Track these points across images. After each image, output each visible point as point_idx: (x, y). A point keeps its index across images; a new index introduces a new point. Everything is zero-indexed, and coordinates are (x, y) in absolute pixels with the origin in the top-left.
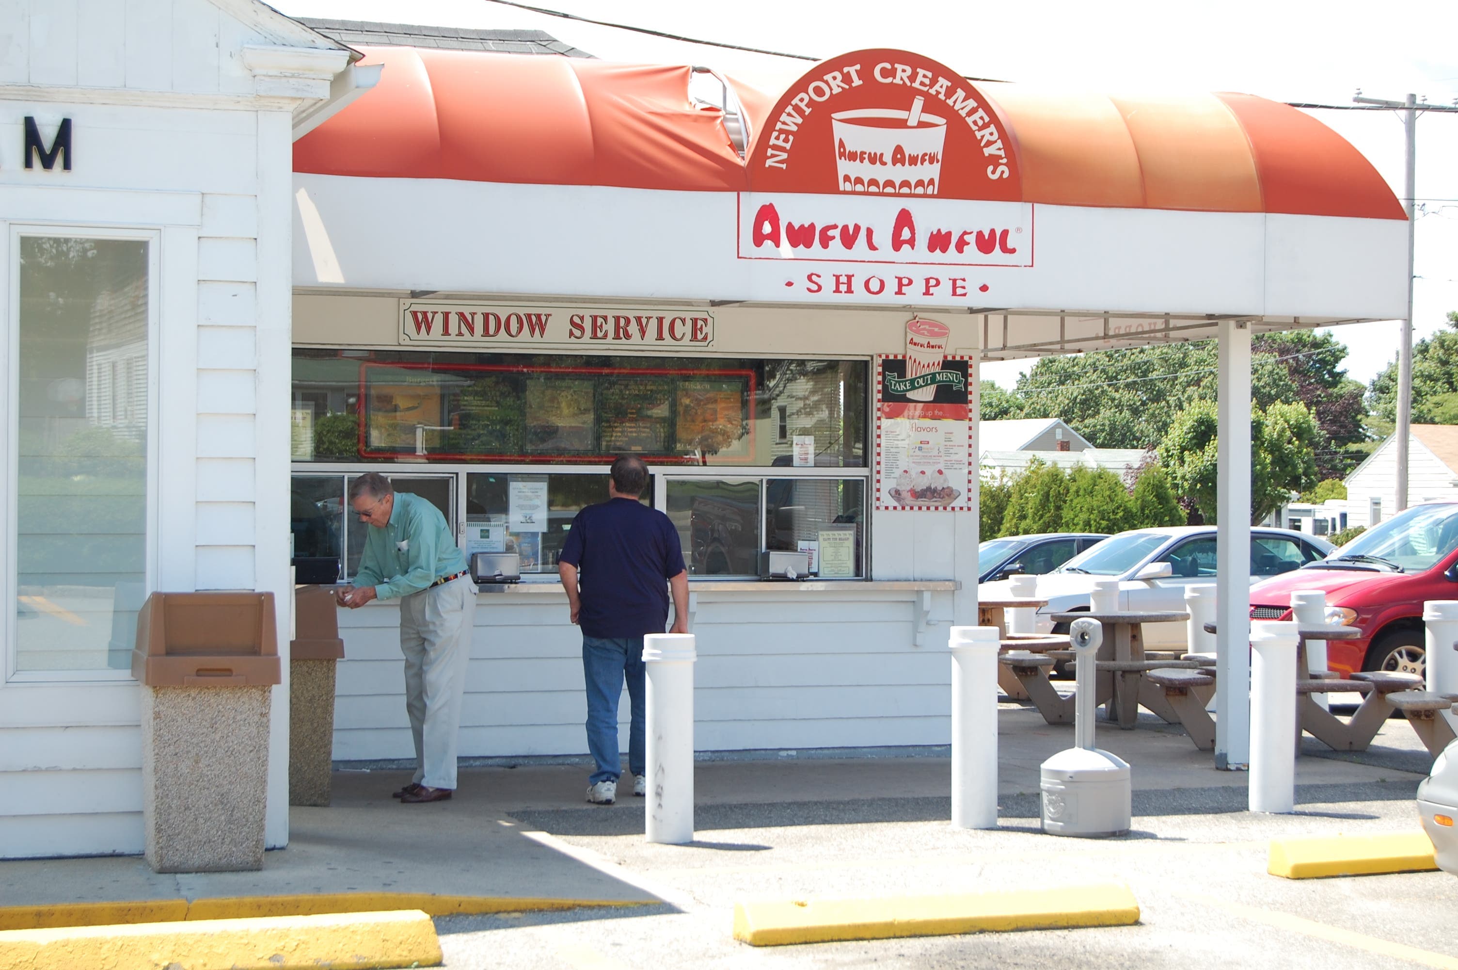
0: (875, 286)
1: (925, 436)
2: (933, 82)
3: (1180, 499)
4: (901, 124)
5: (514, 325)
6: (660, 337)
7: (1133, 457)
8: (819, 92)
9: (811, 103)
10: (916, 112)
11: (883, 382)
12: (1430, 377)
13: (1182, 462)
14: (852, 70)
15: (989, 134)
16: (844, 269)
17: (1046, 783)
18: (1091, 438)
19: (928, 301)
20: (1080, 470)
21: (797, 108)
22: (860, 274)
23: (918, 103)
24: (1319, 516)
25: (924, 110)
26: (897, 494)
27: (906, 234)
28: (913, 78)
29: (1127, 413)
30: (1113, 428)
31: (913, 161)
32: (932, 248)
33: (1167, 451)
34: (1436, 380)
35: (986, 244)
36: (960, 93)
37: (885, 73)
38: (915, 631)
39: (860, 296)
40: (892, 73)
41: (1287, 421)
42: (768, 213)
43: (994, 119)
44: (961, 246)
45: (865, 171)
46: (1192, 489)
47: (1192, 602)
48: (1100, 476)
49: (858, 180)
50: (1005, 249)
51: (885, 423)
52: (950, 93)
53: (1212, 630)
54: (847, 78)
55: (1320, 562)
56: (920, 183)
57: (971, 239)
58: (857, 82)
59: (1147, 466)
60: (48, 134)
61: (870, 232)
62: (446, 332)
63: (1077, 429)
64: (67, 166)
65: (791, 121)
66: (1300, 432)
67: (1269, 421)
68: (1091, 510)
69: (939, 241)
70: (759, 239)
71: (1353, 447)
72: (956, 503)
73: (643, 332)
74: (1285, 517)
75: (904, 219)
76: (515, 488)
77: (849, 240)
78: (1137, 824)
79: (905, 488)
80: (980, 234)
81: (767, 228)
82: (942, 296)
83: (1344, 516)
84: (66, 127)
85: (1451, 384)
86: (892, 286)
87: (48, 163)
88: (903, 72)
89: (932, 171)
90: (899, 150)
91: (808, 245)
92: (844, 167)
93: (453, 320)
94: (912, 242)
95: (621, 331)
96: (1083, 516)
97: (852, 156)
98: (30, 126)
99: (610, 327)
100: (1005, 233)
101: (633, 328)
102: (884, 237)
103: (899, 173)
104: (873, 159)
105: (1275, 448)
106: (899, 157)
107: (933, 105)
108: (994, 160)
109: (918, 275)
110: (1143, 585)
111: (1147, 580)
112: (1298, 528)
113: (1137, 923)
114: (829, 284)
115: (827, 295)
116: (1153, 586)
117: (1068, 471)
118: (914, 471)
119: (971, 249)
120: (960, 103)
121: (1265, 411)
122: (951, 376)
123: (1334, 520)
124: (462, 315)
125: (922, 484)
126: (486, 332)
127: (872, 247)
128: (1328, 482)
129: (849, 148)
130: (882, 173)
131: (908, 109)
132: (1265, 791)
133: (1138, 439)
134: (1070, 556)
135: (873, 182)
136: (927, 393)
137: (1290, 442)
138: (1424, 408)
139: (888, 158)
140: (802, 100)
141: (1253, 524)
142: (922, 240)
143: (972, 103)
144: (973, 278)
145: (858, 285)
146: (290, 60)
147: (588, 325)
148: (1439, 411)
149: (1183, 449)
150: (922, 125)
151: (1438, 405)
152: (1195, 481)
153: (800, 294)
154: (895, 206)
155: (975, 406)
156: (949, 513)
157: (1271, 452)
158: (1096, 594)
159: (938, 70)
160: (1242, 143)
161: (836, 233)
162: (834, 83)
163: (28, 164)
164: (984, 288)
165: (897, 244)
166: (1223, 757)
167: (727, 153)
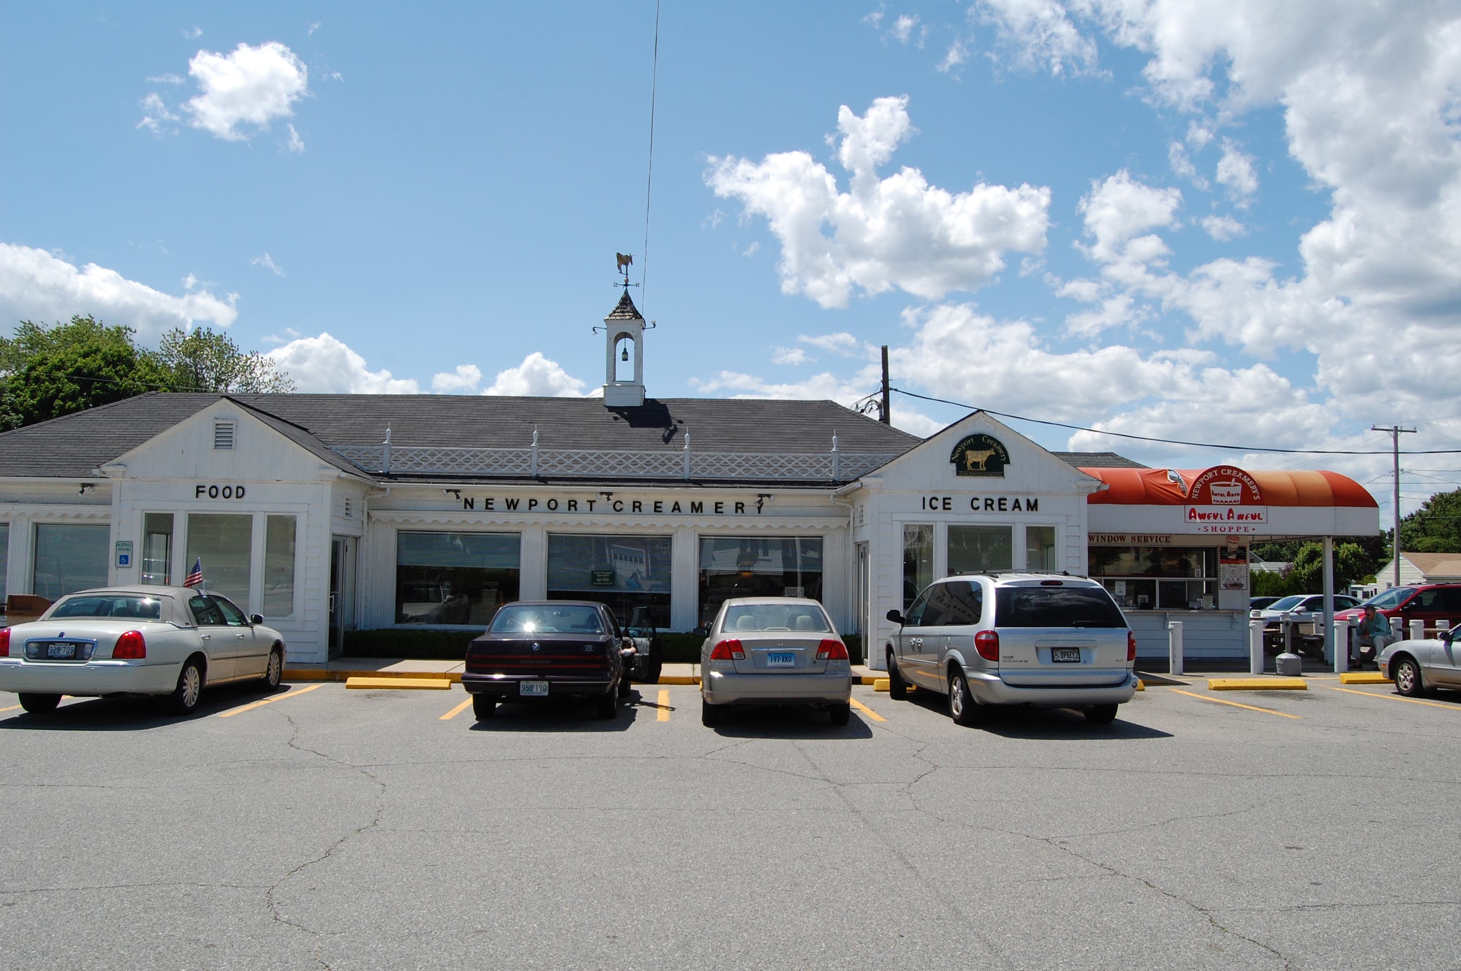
0: (1223, 529)
1: (1233, 569)
2: (1238, 474)
3: (1303, 583)
4: (1229, 485)
5: (1116, 538)
6: (1157, 541)
7: (1282, 565)
8: (1206, 478)
9: (1204, 481)
10: (1233, 482)
11: (1221, 554)
12: (1415, 530)
13: (1304, 568)
14: (1215, 472)
15: (1254, 487)
16: (1214, 525)
17: (1277, 662)
18: (1262, 557)
19: (1238, 533)
20: (1262, 572)
21: (1200, 483)
22: (1219, 526)
23: (1234, 480)
24: (1365, 590)
25: (1236, 481)
26: (1225, 585)
27: (1231, 515)
28: (1232, 473)
29: (1277, 547)
30: (1271, 551)
31: (1233, 495)
32: (1238, 519)
33: (1297, 563)
34: (1418, 532)
35: (1254, 517)
36: (1245, 477)
37: (1224, 472)
38: (1232, 624)
39: (1219, 532)
40: (1226, 472)
41: (1349, 551)
42: (1193, 510)
43: (1255, 483)
44: (1247, 518)
45: (1219, 498)
46: (1308, 579)
47: (1314, 618)
48: (1271, 574)
49: (1218, 501)
50: (1259, 519)
51: (1221, 565)
52: (1243, 476)
53: (1322, 625)
54: (1214, 474)
55: (1358, 606)
56: (1235, 501)
57: (1250, 516)
58: (1216, 475)
59: (1288, 570)
60: (1032, 502)
61: (1221, 515)
62: (1098, 541)
63: (1255, 553)
64: (1037, 510)
65: (1198, 486)
66: (1355, 555)
67: (1341, 551)
68: (1268, 588)
69: (1240, 517)
70: (1191, 517)
71: (1381, 560)
72: (1243, 588)
73: (1152, 540)
74: (1350, 590)
75: (1231, 511)
76: (1116, 583)
77: (1215, 517)
78: (1302, 674)
79: (1228, 583)
80: (1252, 515)
81: (1193, 515)
82: (1242, 532)
83: (1376, 590)
84: (1036, 501)
85: (1425, 533)
86: (1227, 529)
87: (1032, 510)
88: (1229, 472)
89: (1239, 498)
90: (1229, 492)
91: (1204, 519)
92: (1213, 498)
93: (1100, 537)
94: (1233, 517)
95: (1146, 540)
96: (1265, 590)
97: (1216, 495)
98: (1028, 500)
99: (1143, 539)
100: (1259, 514)
101: (1149, 539)
102: (1225, 516)
103: (1229, 499)
104: (1221, 495)
105: (1344, 562)
106: (1229, 494)
107: (1238, 480)
108: (1256, 494)
109: (1235, 526)
110: (1296, 614)
111: (1297, 612)
112: (1356, 596)
113: (1306, 689)
114: (1210, 529)
115: (1210, 532)
116: (1300, 614)
117: (1257, 572)
118: (1230, 579)
119: (1250, 519)
120: (1245, 479)
121: (1339, 547)
122: (1241, 551)
123: (1372, 592)
124: (1102, 537)
125: (1233, 582)
126: (1109, 541)
127: (1222, 519)
128: (1369, 576)
129: (1215, 492)
130: (1224, 499)
131: (1231, 481)
132: (1339, 666)
133: (1282, 557)
134: (1269, 605)
135: (1222, 501)
136: (1233, 557)
137: (1351, 560)
138: (1413, 544)
139: (1226, 495)
140: (1201, 480)
141: (1334, 593)
142: (1236, 517)
143: (1249, 479)
144: (1251, 527)
145: (1218, 529)
146: (1087, 484)
147: (1136, 539)
148: (1420, 545)
149: (1304, 563)
150: (1235, 485)
151: (1419, 542)
152: (1309, 576)
153: (1202, 532)
154: (1228, 508)
155: (1248, 559)
156: (1241, 591)
157: (1343, 564)
158: (1282, 616)
159: (1239, 470)
160: (1328, 486)
161: (1212, 515)
162: (1210, 475)
163: (1028, 510)
164: (1254, 529)
165: (1229, 518)
166: (1327, 661)
167: (1181, 494)
